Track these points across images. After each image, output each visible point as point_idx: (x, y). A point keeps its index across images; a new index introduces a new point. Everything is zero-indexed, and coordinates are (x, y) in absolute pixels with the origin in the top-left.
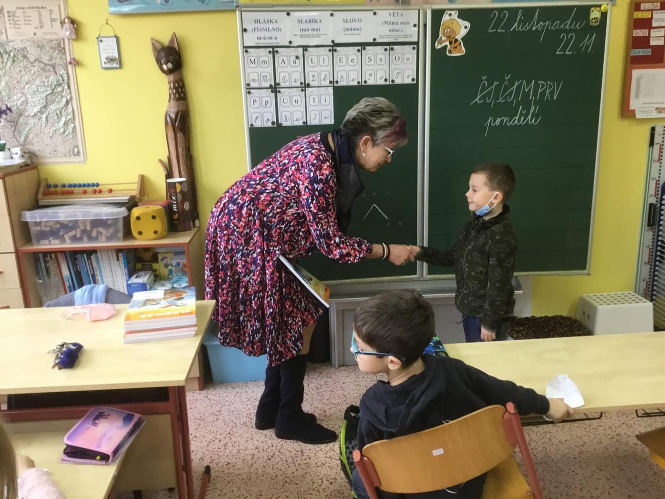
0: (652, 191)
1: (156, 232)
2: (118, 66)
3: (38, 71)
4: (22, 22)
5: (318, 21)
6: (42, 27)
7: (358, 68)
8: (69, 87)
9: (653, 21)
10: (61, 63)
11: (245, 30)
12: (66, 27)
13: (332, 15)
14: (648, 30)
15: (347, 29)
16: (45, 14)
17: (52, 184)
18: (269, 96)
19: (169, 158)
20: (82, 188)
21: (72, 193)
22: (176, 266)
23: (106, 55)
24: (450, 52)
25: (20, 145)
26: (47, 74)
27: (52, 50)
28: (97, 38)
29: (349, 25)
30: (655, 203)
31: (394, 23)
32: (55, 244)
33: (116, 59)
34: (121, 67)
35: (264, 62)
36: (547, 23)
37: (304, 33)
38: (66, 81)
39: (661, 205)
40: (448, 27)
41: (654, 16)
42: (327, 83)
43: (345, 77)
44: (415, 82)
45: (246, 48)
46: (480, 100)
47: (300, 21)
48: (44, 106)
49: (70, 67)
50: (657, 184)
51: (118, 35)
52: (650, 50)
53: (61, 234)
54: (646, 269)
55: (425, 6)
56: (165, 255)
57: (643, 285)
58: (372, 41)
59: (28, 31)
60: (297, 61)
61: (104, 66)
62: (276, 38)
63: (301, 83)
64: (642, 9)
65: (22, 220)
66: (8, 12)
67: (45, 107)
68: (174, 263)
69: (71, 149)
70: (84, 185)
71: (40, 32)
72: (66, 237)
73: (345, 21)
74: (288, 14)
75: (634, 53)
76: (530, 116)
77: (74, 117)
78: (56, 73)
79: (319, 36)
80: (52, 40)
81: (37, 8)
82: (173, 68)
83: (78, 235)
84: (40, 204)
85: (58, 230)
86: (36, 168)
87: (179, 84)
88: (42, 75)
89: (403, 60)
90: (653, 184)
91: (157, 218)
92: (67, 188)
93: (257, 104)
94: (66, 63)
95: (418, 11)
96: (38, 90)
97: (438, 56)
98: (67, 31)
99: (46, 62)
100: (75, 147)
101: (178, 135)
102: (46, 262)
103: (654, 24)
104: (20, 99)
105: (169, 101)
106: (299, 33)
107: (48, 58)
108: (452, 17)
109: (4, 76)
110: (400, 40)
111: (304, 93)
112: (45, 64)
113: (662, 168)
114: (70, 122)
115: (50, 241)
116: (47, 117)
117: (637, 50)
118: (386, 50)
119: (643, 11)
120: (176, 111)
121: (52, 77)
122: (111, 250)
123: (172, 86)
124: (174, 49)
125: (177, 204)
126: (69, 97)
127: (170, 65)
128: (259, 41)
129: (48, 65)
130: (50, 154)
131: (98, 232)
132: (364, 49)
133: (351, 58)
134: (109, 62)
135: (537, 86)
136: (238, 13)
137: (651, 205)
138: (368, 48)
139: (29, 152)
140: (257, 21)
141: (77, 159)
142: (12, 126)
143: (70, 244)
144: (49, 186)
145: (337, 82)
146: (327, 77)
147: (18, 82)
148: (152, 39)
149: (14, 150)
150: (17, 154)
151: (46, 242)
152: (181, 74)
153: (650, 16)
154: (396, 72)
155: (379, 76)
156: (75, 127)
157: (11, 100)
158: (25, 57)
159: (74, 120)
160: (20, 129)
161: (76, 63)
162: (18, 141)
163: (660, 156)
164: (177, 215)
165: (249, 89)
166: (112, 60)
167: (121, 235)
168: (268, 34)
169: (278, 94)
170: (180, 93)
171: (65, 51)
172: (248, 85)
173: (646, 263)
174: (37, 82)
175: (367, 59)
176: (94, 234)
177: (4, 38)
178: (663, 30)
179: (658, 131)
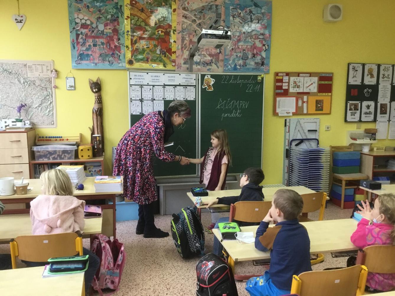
0: (287, 144)
1: (89, 156)
2: (74, 89)
3: (39, 90)
4: (34, 70)
5: (159, 76)
6: (42, 72)
7: (173, 94)
8: (52, 97)
9: (283, 80)
10: (49, 87)
11: (131, 79)
12: (53, 73)
13: (164, 74)
14: (281, 83)
15: (170, 80)
16: (44, 67)
17: (41, 136)
18: (139, 103)
19: (93, 127)
20: (55, 139)
21: (50, 140)
22: (94, 171)
23: (69, 85)
25: (28, 120)
26: (43, 91)
27: (47, 82)
28: (66, 78)
29: (170, 78)
30: (288, 149)
31: (187, 78)
32: (46, 160)
33: (73, 86)
34: (75, 89)
35: (138, 91)
36: (242, 81)
37: (153, 80)
38: (51, 94)
39: (290, 149)
40: (207, 81)
41: (284, 78)
42: (162, 99)
43: (168, 97)
44: (195, 100)
45: (131, 85)
46: (219, 107)
47: (152, 76)
48: (40, 104)
49: (53, 89)
50: (288, 141)
51: (75, 77)
52: (283, 90)
53: (48, 156)
54: (287, 175)
55: (198, 73)
56: (90, 167)
57: (286, 182)
58: (179, 84)
59: (37, 74)
60: (150, 90)
61: (68, 89)
62: (143, 82)
63: (152, 99)
64: (279, 75)
65: (32, 150)
66: (29, 66)
68: (93, 170)
69: (51, 122)
70: (56, 137)
71: (41, 74)
72: (50, 157)
74: (147, 74)
76: (237, 114)
77: (53, 109)
78: (47, 91)
79: (159, 82)
80: (47, 78)
81: (42, 65)
82: (98, 91)
83: (56, 157)
84: (37, 144)
85: (47, 155)
86: (35, 129)
87: (99, 97)
88: (41, 91)
89: (190, 92)
90: (287, 141)
91: (90, 150)
92: (48, 138)
93: (134, 106)
94: (52, 87)
95: (195, 74)
96: (38, 97)
97: (203, 91)
98: (54, 74)
99: (43, 86)
100: (52, 121)
101: (98, 117)
102: (39, 169)
103: (284, 81)
104: (30, 101)
105: (95, 104)
106: (151, 80)
107: (44, 85)
108: (208, 77)
109: (24, 91)
110: (189, 84)
111: (152, 102)
112: (42, 87)
113: (290, 135)
114: (51, 111)
115: (43, 159)
116: (41, 109)
117: (278, 91)
118: (184, 88)
119: (279, 76)
120: (98, 108)
121: (45, 93)
122: (68, 163)
123: (97, 98)
124: (98, 83)
125: (97, 145)
126: (52, 101)
127: (96, 90)
128: (136, 83)
129: (44, 87)
130: (41, 124)
131: (64, 155)
132: (176, 87)
133: (171, 90)
134: (70, 87)
135: (240, 103)
136: (128, 72)
137: (287, 149)
138: (177, 87)
139: (32, 123)
140: (135, 76)
141: (53, 126)
142: (25, 112)
143: (52, 160)
144: (40, 137)
145: (165, 99)
146: (162, 96)
147: (30, 94)
148: (89, 79)
149: (26, 122)
150: (28, 123)
151: (42, 159)
152: (100, 93)
153: (282, 78)
154: (188, 96)
155: (181, 97)
156: (53, 113)
157: (26, 101)
158: (34, 84)
159: (53, 110)
160: (29, 113)
161: (56, 87)
162: (27, 118)
163: (289, 130)
164: (96, 150)
165: (131, 100)
167: (74, 157)
168: (139, 81)
169: (143, 102)
170: (100, 100)
171: (52, 82)
172: (131, 99)
173: (286, 173)
174: (38, 94)
175: (177, 91)
176: (63, 157)
177: (26, 76)
178: (287, 83)
179: (288, 121)
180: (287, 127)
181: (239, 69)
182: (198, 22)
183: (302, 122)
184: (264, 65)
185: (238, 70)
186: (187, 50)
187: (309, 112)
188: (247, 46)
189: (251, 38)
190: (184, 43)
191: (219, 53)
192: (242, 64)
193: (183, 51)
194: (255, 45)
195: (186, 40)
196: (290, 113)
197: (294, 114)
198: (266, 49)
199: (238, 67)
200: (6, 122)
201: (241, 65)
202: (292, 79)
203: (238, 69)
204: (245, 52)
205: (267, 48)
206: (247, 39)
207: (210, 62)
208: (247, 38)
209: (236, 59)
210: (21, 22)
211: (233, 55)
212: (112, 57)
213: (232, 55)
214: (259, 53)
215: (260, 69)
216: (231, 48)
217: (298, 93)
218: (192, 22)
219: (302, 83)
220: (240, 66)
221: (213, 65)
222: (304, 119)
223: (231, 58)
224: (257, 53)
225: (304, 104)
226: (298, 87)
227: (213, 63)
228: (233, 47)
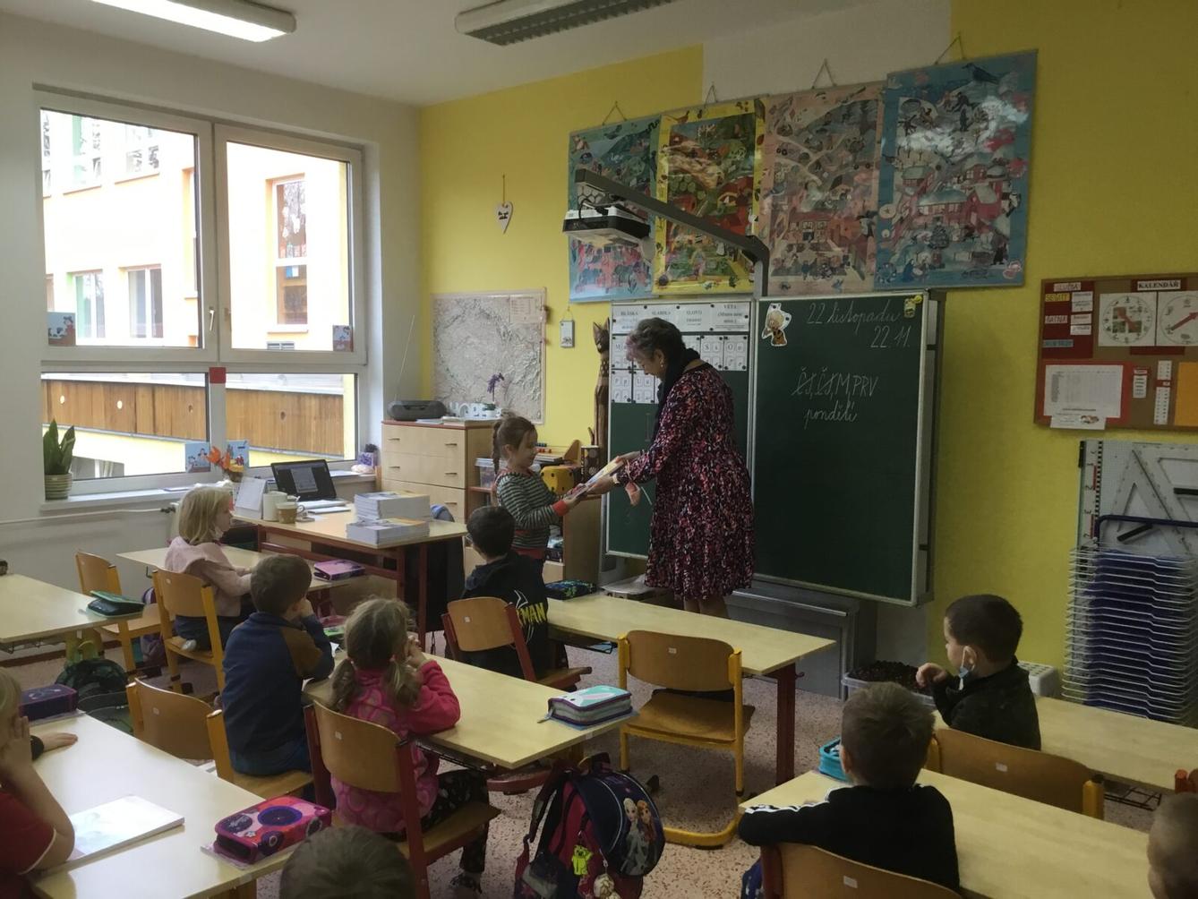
2: (572, 345)
3: (524, 347)
4: (519, 309)
5: (668, 313)
8: (540, 362)
9: (1074, 305)
10: (538, 341)
11: (614, 321)
12: (543, 313)
13: (678, 308)
14: (1066, 317)
15: (690, 320)
16: (532, 303)
18: (627, 376)
19: (594, 427)
23: (565, 336)
24: (774, 343)
26: (528, 350)
27: (534, 331)
28: (561, 322)
29: (691, 317)
31: (728, 315)
33: (572, 339)
34: (574, 346)
36: (862, 314)
38: (539, 356)
40: (772, 319)
41: (1074, 299)
44: (744, 370)
45: (614, 336)
46: (800, 391)
49: (542, 345)
51: (576, 320)
52: (1071, 340)
58: (708, 330)
59: (522, 317)
61: (563, 345)
64: (1056, 290)
65: (474, 464)
66: (512, 301)
67: (524, 377)
71: (528, 317)
73: (688, 313)
74: (645, 307)
75: (1047, 344)
76: (846, 412)
77: (541, 385)
78: (533, 349)
80: (534, 323)
81: (531, 298)
82: (603, 348)
87: (606, 362)
88: (525, 351)
89: (736, 348)
90: (1086, 520)
93: (619, 382)
94: (541, 341)
95: (748, 304)
96: (522, 363)
97: (764, 346)
101: (600, 407)
103: (1075, 309)
105: (599, 377)
107: (531, 337)
108: (776, 309)
110: (732, 330)
112: (528, 342)
113: (1101, 500)
116: (525, 385)
117: (1052, 341)
118: (721, 339)
119: (1057, 293)
120: (601, 385)
121: (531, 353)
123: (601, 363)
124: (605, 331)
126: (539, 369)
128: (623, 330)
129: (530, 342)
132: (703, 338)
134: (566, 342)
135: (852, 380)
138: (705, 337)
140: (623, 314)
142: (504, 391)
147: (512, 356)
148: (594, 323)
149: (499, 410)
153: (1068, 299)
154: (729, 359)
156: (540, 396)
157: (504, 370)
158: (517, 336)
159: (540, 389)
160: (509, 394)
161: (547, 342)
162: (504, 403)
163: (1096, 482)
165: (613, 370)
166: (567, 340)
169: (634, 375)
170: (605, 370)
171: (541, 333)
172: (614, 366)
174: (522, 356)
175: (705, 347)
177: (507, 320)
178: (1090, 315)
179: (1091, 447)
180: (1089, 471)
181: (921, 276)
182: (814, 158)
183: (1149, 456)
184: (1004, 261)
185: (917, 279)
186: (783, 238)
187: (1179, 422)
188: (947, 205)
189: (961, 178)
190: (778, 221)
191: (867, 236)
192: (929, 261)
193: (773, 239)
194: (974, 199)
195: (782, 211)
196: (1096, 419)
197: (1112, 425)
198: (1014, 208)
199: (917, 272)
200: (475, 410)
201: (927, 266)
202: (1108, 301)
203: (916, 276)
204: (939, 223)
205: (1015, 204)
206: (949, 185)
207: (842, 262)
208: (946, 183)
209: (912, 248)
210: (505, 218)
211: (903, 237)
212: (635, 271)
213: (899, 237)
214: (988, 223)
215: (987, 275)
216: (898, 217)
217: (1136, 351)
218: (799, 162)
219: (1148, 314)
220: (921, 269)
221: (850, 270)
222: (1158, 445)
223: (897, 245)
224: (981, 225)
225: (1158, 388)
226: (1136, 328)
227: (849, 264)
228: (903, 215)
